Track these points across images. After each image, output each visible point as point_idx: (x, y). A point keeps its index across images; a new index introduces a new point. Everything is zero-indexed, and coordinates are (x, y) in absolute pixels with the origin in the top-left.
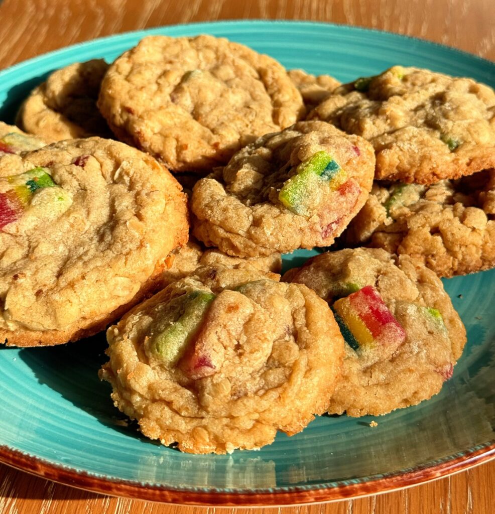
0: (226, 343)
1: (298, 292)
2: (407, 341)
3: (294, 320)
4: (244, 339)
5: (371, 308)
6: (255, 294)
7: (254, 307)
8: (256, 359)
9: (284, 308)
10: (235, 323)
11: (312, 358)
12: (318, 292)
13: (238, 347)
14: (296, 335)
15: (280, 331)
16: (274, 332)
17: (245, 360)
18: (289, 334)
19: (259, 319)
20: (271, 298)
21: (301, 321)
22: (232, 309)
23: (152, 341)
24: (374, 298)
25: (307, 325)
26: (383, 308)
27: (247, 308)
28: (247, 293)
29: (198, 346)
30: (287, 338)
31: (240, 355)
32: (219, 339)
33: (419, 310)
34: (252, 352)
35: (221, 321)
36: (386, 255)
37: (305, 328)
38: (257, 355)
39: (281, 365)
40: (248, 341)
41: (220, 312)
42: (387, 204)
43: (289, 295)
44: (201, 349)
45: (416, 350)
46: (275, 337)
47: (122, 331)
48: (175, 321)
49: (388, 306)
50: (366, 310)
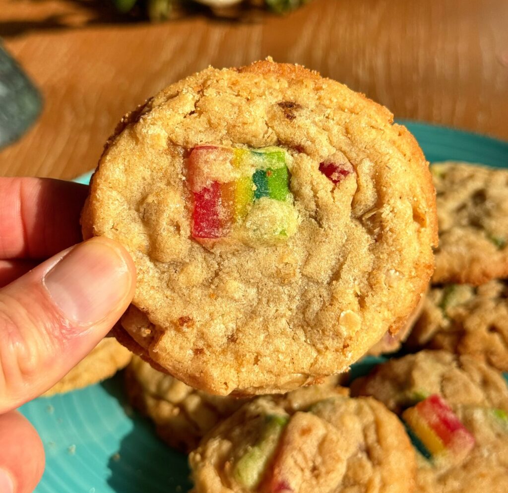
0: (303, 465)
1: (366, 409)
2: (477, 446)
3: (365, 436)
4: (319, 460)
5: (439, 416)
6: (327, 413)
7: (326, 427)
8: (332, 480)
9: (354, 426)
10: (309, 445)
11: (385, 474)
12: (386, 404)
13: (314, 469)
14: (368, 451)
15: (353, 449)
16: (347, 450)
17: (322, 481)
18: (362, 451)
19: (331, 440)
20: (341, 417)
21: (372, 437)
22: (306, 432)
23: (234, 466)
24: (441, 406)
25: (379, 441)
26: (451, 416)
27: (320, 429)
28: (319, 414)
29: (276, 471)
30: (360, 455)
31: (317, 477)
32: (295, 462)
33: (485, 414)
34: (328, 473)
35: (296, 444)
36: (448, 357)
37: (376, 445)
38: (333, 475)
39: (356, 483)
40: (324, 462)
41: (295, 436)
42: (442, 305)
43: (359, 412)
44: (279, 473)
45: (486, 454)
46: (348, 455)
47: (203, 457)
48: (253, 445)
49: (455, 412)
50: (434, 419)
